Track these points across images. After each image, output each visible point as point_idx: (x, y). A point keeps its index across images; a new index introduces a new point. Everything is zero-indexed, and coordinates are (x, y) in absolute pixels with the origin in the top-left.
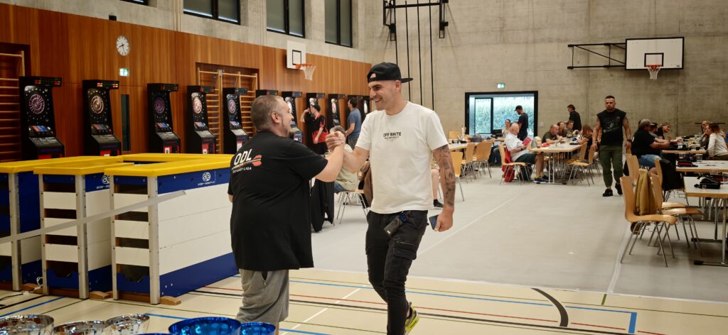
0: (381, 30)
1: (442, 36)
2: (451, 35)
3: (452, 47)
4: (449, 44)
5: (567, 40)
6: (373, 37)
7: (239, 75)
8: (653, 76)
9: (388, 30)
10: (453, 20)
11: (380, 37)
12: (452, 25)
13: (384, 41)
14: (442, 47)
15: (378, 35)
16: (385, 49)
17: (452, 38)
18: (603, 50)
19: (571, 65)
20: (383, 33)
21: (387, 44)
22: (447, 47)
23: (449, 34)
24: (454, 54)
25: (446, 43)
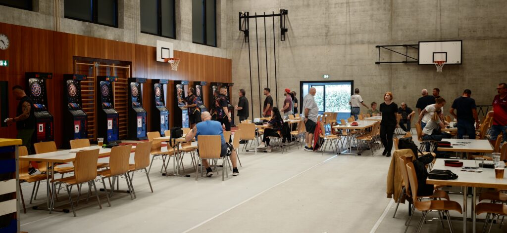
0: (238, 34)
1: (283, 39)
2: (290, 38)
3: (291, 47)
4: (288, 45)
5: (375, 43)
6: (233, 40)
7: (114, 66)
8: (439, 69)
9: (244, 35)
10: (291, 27)
11: (238, 39)
12: (291, 31)
13: (241, 42)
14: (283, 48)
16: (242, 48)
17: (290, 41)
18: (401, 50)
19: (378, 61)
20: (239, 36)
21: (243, 45)
22: (286, 47)
23: (288, 38)
24: (292, 53)
25: (286, 44)
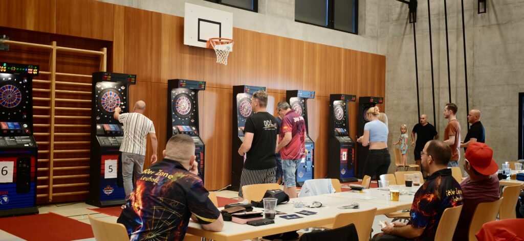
0: (398, 10)
1: (482, 10)
2: (497, 8)
3: (498, 24)
4: (493, 21)
6: (388, 21)
7: (54, 47)
9: (408, 10)
11: (398, 20)
13: (402, 24)
14: (483, 26)
15: (395, 17)
16: (404, 35)
17: (498, 12)
20: (400, 14)
21: (405, 28)
22: (490, 26)
23: (493, 6)
24: (502, 36)
25: (489, 21)
